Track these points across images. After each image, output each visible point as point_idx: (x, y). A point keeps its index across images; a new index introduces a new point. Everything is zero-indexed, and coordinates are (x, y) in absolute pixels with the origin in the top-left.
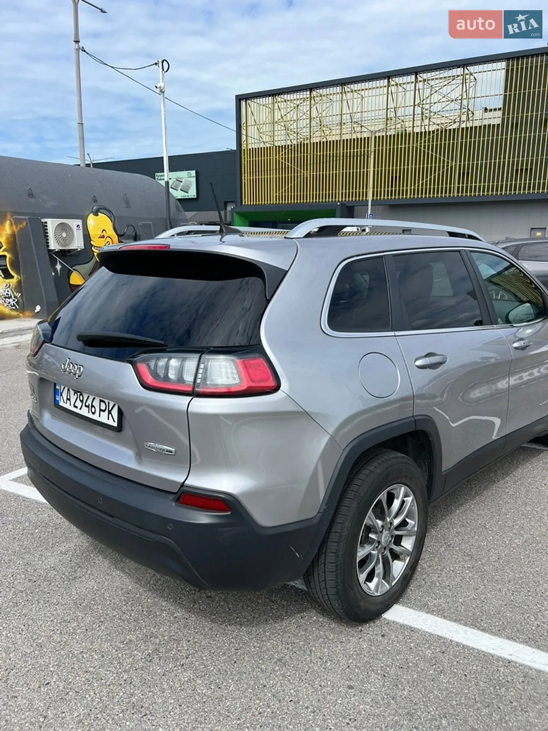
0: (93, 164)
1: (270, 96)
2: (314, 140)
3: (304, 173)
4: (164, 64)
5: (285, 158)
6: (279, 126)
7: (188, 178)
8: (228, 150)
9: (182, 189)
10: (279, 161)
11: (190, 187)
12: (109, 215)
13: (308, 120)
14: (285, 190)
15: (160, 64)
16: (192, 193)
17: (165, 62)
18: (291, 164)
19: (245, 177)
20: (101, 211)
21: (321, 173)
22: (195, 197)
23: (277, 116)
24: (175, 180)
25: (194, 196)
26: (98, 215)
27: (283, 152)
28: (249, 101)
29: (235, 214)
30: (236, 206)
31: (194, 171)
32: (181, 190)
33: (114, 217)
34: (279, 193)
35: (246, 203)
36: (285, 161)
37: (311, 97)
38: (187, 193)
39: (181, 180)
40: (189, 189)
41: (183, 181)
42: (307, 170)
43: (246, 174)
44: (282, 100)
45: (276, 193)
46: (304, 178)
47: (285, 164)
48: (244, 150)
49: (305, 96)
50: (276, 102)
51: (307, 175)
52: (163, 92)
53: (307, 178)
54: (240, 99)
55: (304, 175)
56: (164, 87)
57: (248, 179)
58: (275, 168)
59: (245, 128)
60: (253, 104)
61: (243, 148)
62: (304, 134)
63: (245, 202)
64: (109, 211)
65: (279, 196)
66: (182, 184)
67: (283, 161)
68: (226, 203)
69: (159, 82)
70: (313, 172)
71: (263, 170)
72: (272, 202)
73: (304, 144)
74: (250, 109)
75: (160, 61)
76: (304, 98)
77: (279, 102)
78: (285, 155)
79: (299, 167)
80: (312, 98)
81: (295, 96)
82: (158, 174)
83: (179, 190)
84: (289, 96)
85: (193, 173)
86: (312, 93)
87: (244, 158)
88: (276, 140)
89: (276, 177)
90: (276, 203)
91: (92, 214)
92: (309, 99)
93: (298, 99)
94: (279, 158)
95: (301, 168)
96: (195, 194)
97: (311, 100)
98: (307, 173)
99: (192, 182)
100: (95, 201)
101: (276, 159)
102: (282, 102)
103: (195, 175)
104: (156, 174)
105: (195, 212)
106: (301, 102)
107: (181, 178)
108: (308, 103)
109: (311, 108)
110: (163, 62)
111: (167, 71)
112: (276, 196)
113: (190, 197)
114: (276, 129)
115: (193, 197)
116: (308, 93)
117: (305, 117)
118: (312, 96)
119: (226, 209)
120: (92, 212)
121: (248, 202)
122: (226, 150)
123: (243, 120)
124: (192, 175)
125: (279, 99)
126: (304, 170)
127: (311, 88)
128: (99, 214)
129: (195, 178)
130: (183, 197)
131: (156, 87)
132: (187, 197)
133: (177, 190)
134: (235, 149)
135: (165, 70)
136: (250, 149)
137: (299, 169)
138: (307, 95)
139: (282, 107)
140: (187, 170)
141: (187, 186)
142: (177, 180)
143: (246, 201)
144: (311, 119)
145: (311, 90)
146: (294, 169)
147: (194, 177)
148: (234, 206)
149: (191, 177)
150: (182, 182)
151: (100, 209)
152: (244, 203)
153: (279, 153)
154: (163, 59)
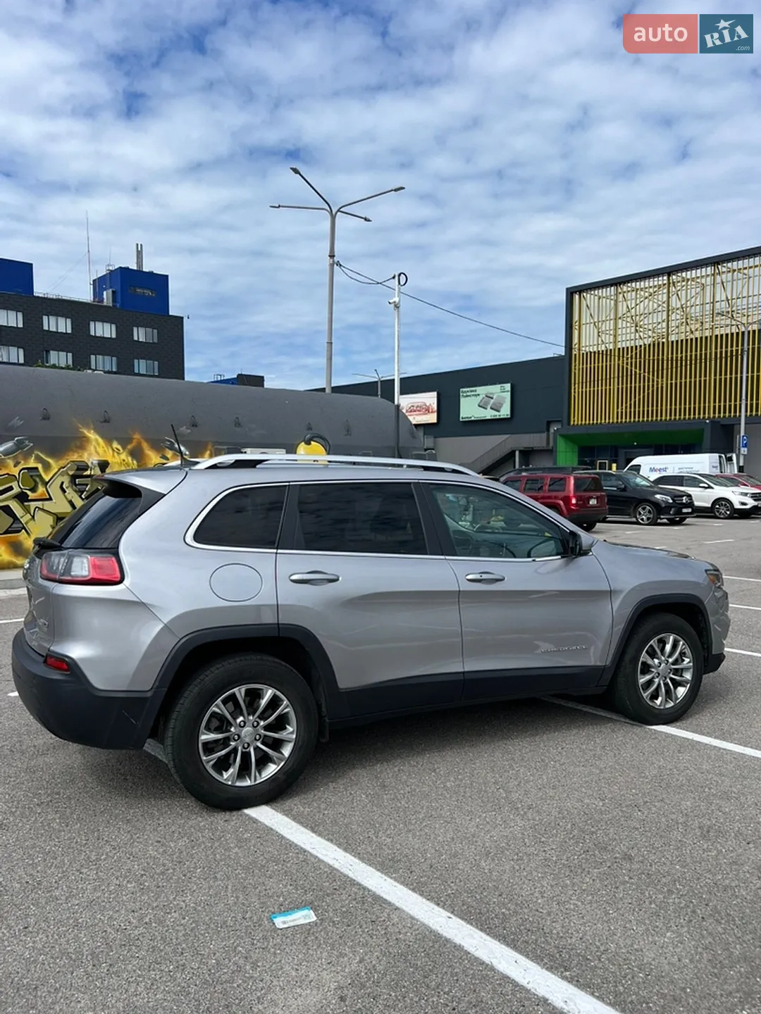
0: (381, 381)
1: (612, 286)
2: (673, 338)
3: (657, 381)
4: (401, 277)
5: (631, 363)
6: (624, 322)
7: (501, 393)
8: (555, 355)
9: (493, 407)
10: (623, 367)
11: (502, 404)
12: (323, 443)
13: (665, 313)
14: (631, 405)
15: (397, 278)
16: (505, 412)
17: (402, 275)
18: (640, 370)
19: (575, 389)
20: (315, 439)
21: (683, 381)
22: (509, 416)
23: (622, 308)
24: (484, 396)
25: (507, 415)
26: (310, 444)
27: (629, 356)
28: (585, 294)
29: (558, 437)
30: (562, 426)
31: (509, 385)
32: (491, 408)
33: (330, 446)
34: (622, 409)
35: (576, 423)
36: (631, 366)
37: (669, 283)
38: (499, 411)
39: (491, 396)
40: (500, 407)
41: (494, 397)
42: (662, 377)
43: (577, 385)
44: (629, 289)
45: (618, 408)
46: (657, 388)
47: (631, 370)
48: (575, 355)
49: (660, 283)
50: (620, 293)
51: (662, 384)
52: (398, 307)
53: (662, 387)
54: (571, 292)
55: (657, 384)
56: (399, 302)
57: (579, 392)
58: (616, 375)
59: (577, 327)
60: (590, 298)
61: (574, 353)
62: (659, 331)
63: (574, 421)
64: (324, 439)
65: (622, 412)
66: (492, 401)
67: (629, 367)
68: (549, 423)
69: (395, 297)
70: (672, 380)
71: (600, 378)
72: (611, 421)
73: (659, 344)
74: (585, 302)
75: (397, 274)
76: (659, 285)
77: (625, 292)
78: (632, 359)
79: (651, 373)
80: (671, 285)
81: (647, 283)
82: (464, 390)
83: (489, 408)
84: (638, 283)
85: (508, 386)
86: (671, 278)
87: (575, 366)
88: (620, 340)
89: (618, 388)
90: (617, 422)
91: (303, 443)
92: (666, 286)
93: (651, 287)
94: (623, 363)
95: (653, 375)
96: (509, 413)
97: (669, 287)
98: (662, 381)
99: (504, 398)
100: (310, 429)
101: (619, 365)
102: (629, 291)
103: (509, 389)
104: (461, 390)
105: (508, 436)
106: (655, 290)
107: (491, 394)
108: (665, 291)
109: (669, 297)
110: (400, 275)
111: (404, 284)
112: (618, 413)
113: (502, 417)
114: (620, 326)
115: (505, 417)
116: (665, 278)
117: (660, 309)
118: (671, 281)
119: (548, 430)
120: (304, 441)
121: (578, 421)
122: (552, 356)
123: (576, 318)
124: (506, 390)
125: (625, 289)
126: (658, 378)
127: (669, 271)
128: (312, 443)
129: (509, 393)
130: (492, 418)
131: (390, 303)
132: (498, 417)
133: (486, 409)
134: (563, 354)
135: (402, 283)
136: (583, 354)
137: (651, 376)
138: (663, 280)
139: (629, 298)
140: (500, 383)
141: (499, 403)
142: (487, 396)
143: (576, 420)
144: (668, 311)
145: (669, 275)
146: (644, 376)
147: (508, 391)
148: (560, 427)
149: (504, 392)
150: (492, 398)
151: (313, 437)
152: (572, 423)
153: (623, 357)
154: (399, 272)
